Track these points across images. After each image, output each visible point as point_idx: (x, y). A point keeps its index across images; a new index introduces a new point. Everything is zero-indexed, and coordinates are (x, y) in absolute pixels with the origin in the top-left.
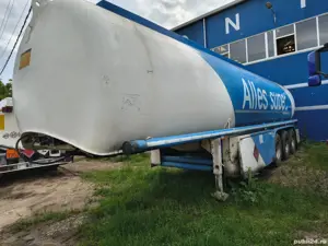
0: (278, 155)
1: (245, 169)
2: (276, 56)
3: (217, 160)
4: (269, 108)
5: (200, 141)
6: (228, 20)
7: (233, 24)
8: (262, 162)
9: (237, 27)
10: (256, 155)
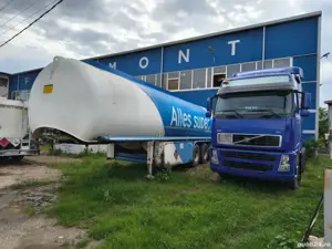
0: (196, 160)
1: (166, 162)
2: (212, 88)
3: (150, 154)
4: (192, 127)
5: (141, 142)
6: (181, 53)
7: (184, 56)
8: (180, 160)
9: (187, 60)
10: (176, 155)
